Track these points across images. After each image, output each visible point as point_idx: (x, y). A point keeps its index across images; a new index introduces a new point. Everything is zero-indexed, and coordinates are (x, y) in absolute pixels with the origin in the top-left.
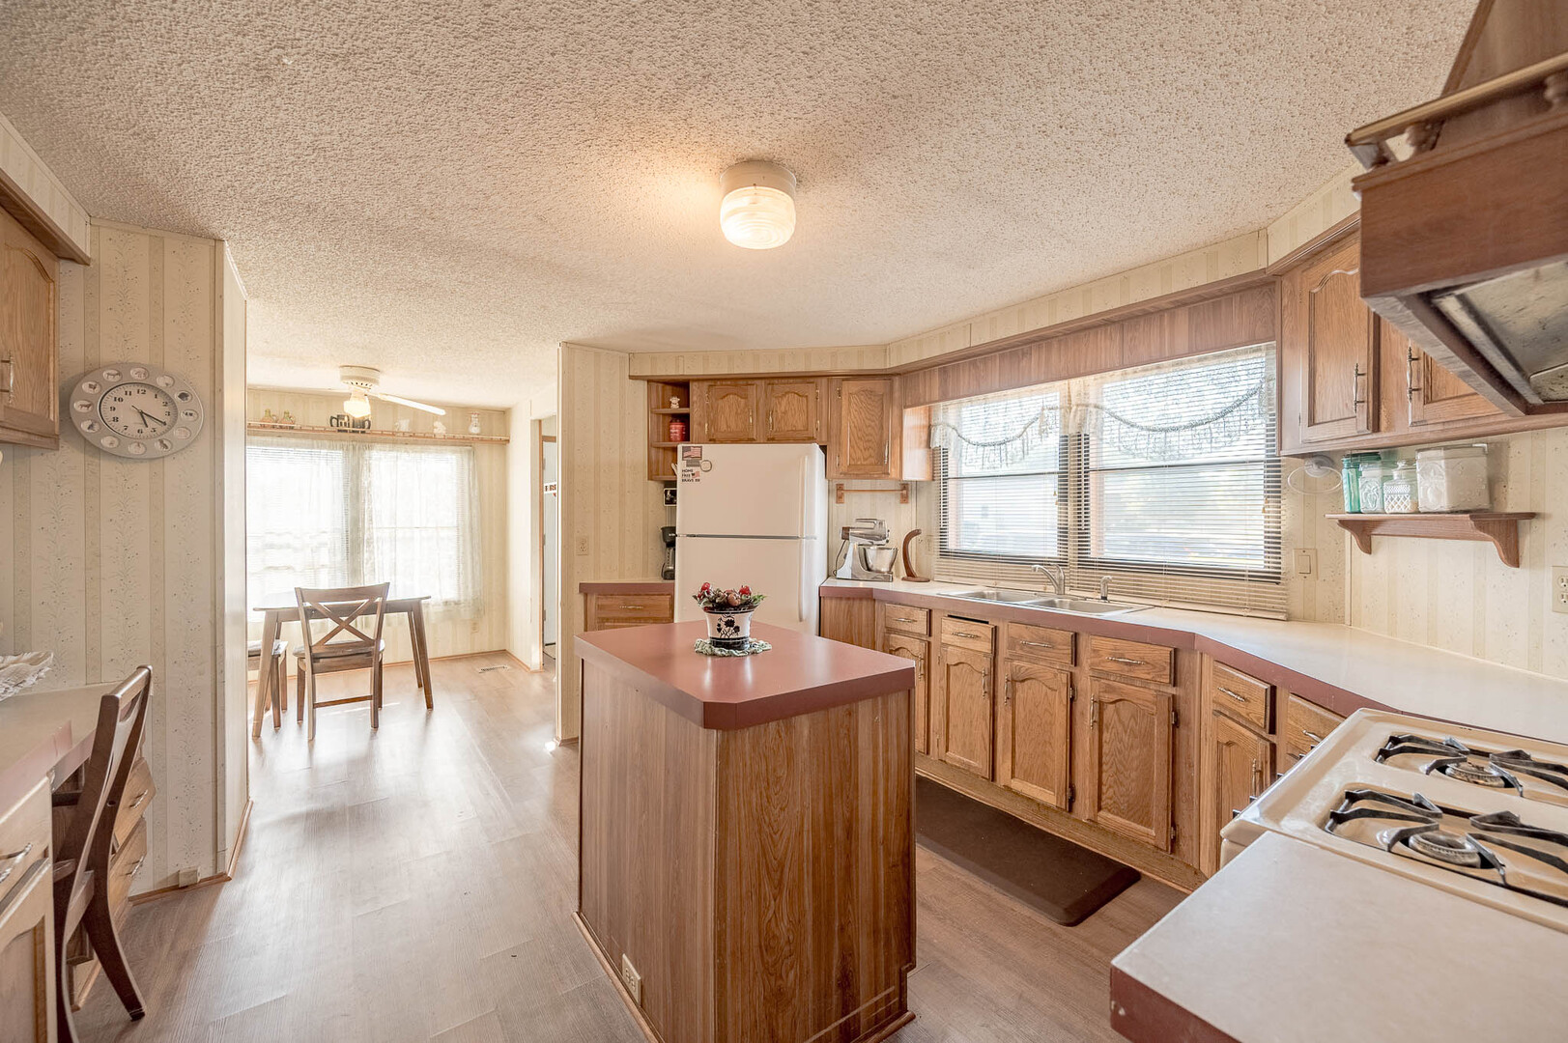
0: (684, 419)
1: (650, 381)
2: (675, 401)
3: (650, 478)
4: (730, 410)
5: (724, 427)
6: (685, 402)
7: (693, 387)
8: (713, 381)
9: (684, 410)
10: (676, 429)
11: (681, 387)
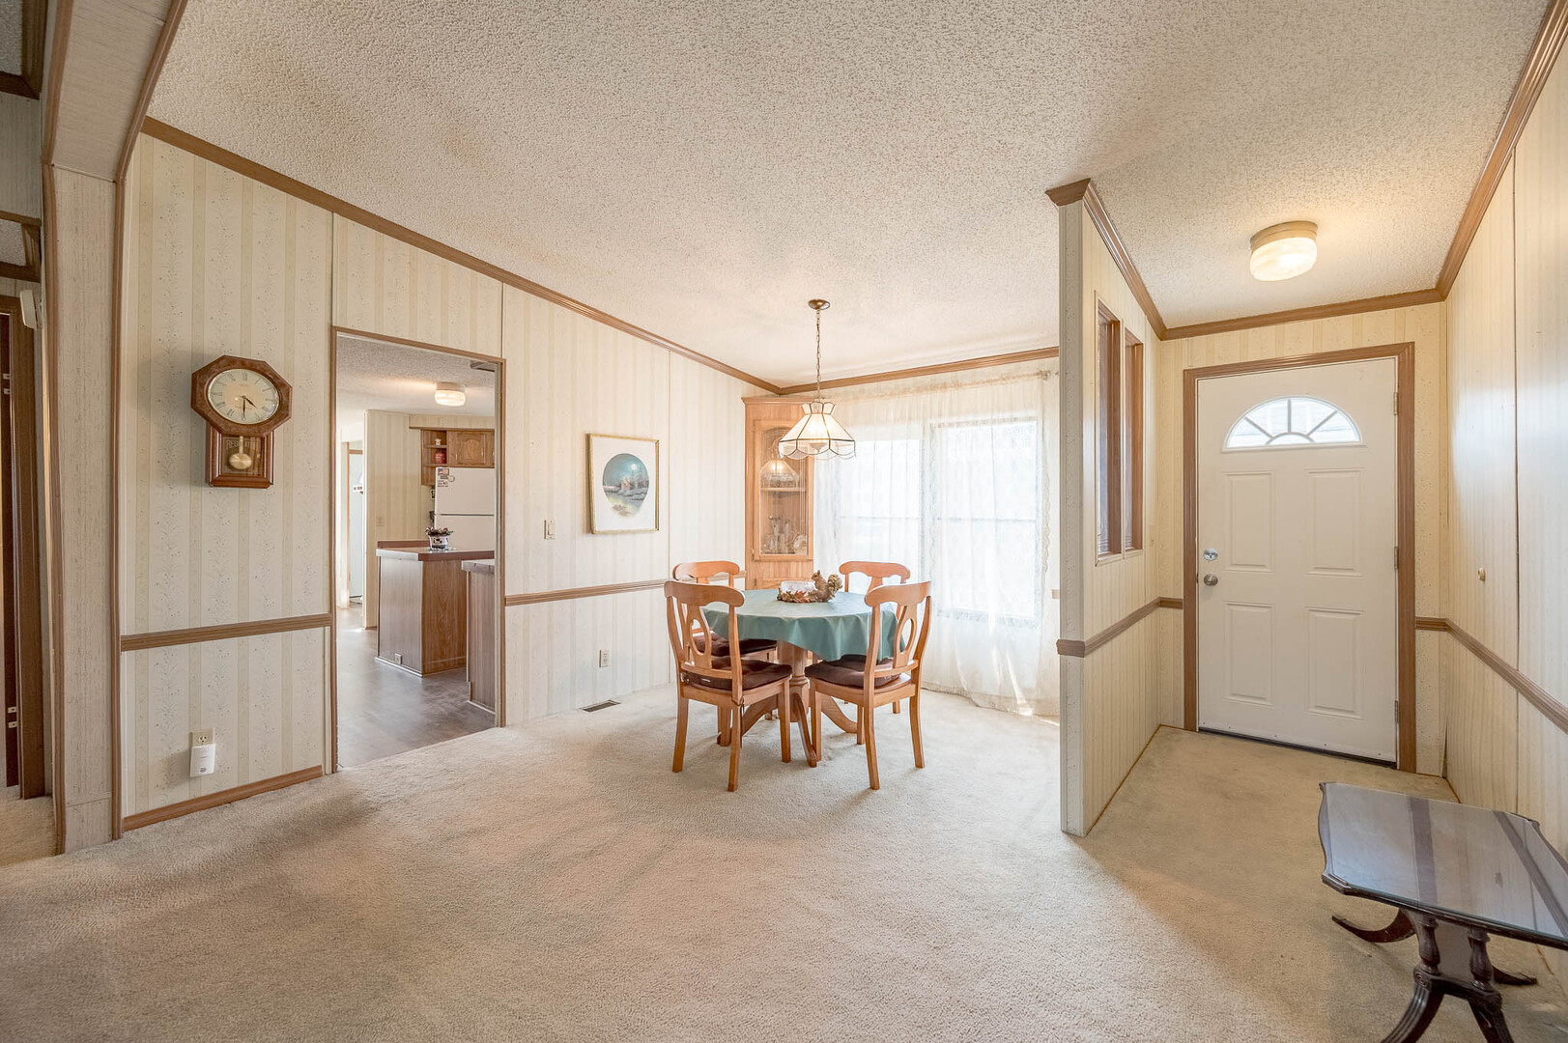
0: (444, 451)
1: (423, 429)
2: (438, 441)
3: (423, 484)
4: (470, 449)
5: (467, 456)
6: (444, 442)
7: (449, 434)
8: (461, 432)
9: (443, 447)
10: (439, 456)
11: (442, 433)
